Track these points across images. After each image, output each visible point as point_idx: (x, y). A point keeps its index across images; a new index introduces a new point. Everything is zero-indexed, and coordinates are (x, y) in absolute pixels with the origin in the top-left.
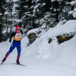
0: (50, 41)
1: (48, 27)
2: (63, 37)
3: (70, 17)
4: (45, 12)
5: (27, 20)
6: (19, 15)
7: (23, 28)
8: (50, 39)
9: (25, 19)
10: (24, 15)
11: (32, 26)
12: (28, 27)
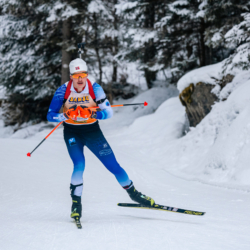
6: (146, 13)
10: (164, 15)
11: (198, 54)
12: (181, 59)
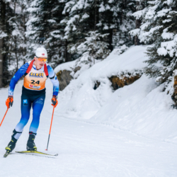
0: (97, 85)
1: (92, 59)
2: (121, 78)
3: (133, 40)
4: (88, 30)
5: (54, 46)
6: (40, 36)
8: (97, 82)
9: (51, 44)
10: (48, 37)
11: (64, 57)
12: (56, 58)
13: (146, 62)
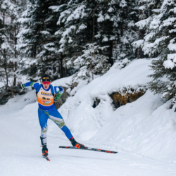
0: (96, 103)
1: (91, 74)
2: (123, 95)
3: (136, 53)
4: (85, 42)
5: (48, 60)
7: (39, 76)
8: (96, 99)
9: (44, 59)
13: (151, 76)
